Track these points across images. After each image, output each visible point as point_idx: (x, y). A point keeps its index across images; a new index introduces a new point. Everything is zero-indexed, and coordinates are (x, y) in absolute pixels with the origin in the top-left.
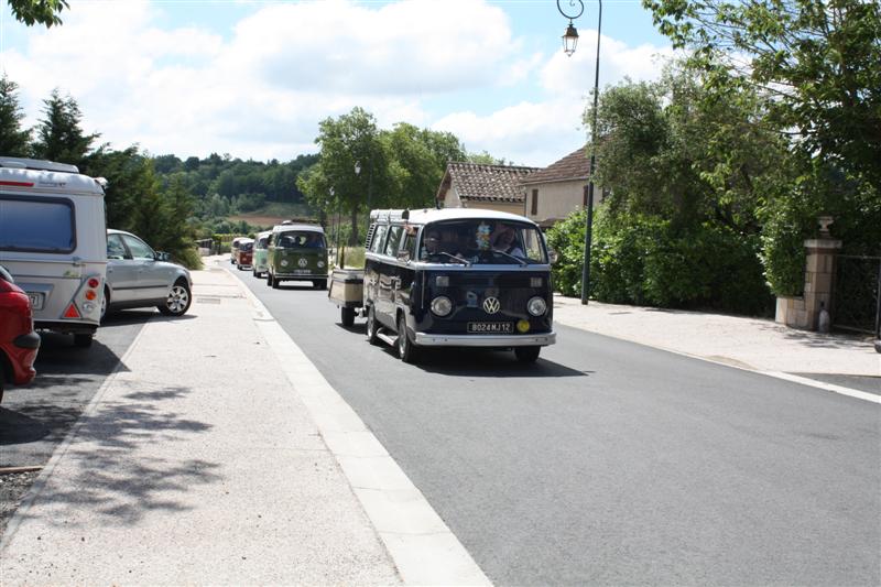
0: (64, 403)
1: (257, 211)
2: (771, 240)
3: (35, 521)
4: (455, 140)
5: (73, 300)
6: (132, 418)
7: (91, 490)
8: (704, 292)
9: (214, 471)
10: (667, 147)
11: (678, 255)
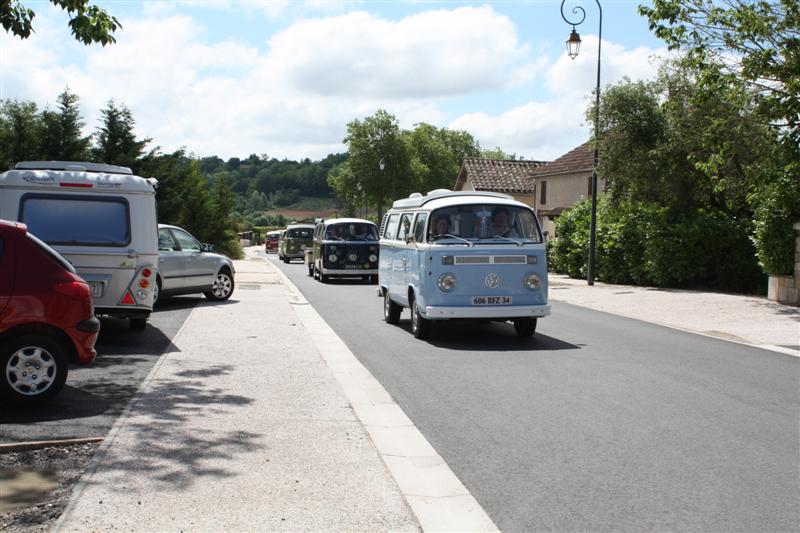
0: (122, 381)
1: (292, 206)
2: (762, 223)
3: (97, 487)
4: (470, 137)
5: (129, 288)
6: (182, 394)
7: (146, 459)
8: (701, 273)
9: (256, 441)
10: (664, 140)
11: (676, 239)
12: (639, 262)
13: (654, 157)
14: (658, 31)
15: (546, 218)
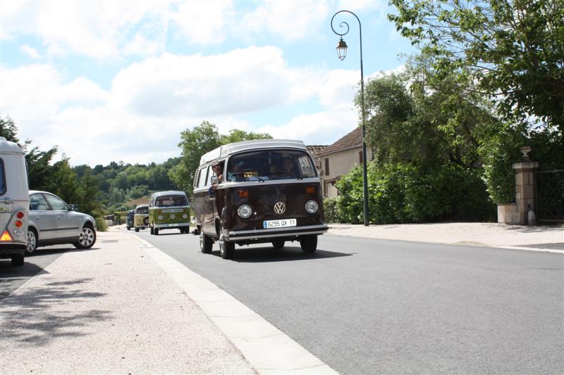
1: (144, 198)
2: (490, 166)
5: (6, 227)
6: (48, 294)
8: (447, 209)
10: (413, 114)
11: (427, 186)
12: (401, 206)
13: (407, 127)
14: (403, 32)
15: (330, 184)
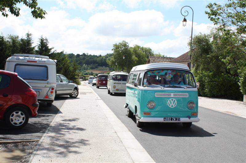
0: (45, 122)
1: (96, 69)
2: (242, 78)
3: (38, 156)
4: (151, 50)
5: (47, 93)
6: (64, 127)
7: (53, 147)
8: (222, 93)
9: (87, 142)
10: (212, 52)
11: (215, 82)
12: (203, 89)
13: (209, 57)
14: (211, 19)
